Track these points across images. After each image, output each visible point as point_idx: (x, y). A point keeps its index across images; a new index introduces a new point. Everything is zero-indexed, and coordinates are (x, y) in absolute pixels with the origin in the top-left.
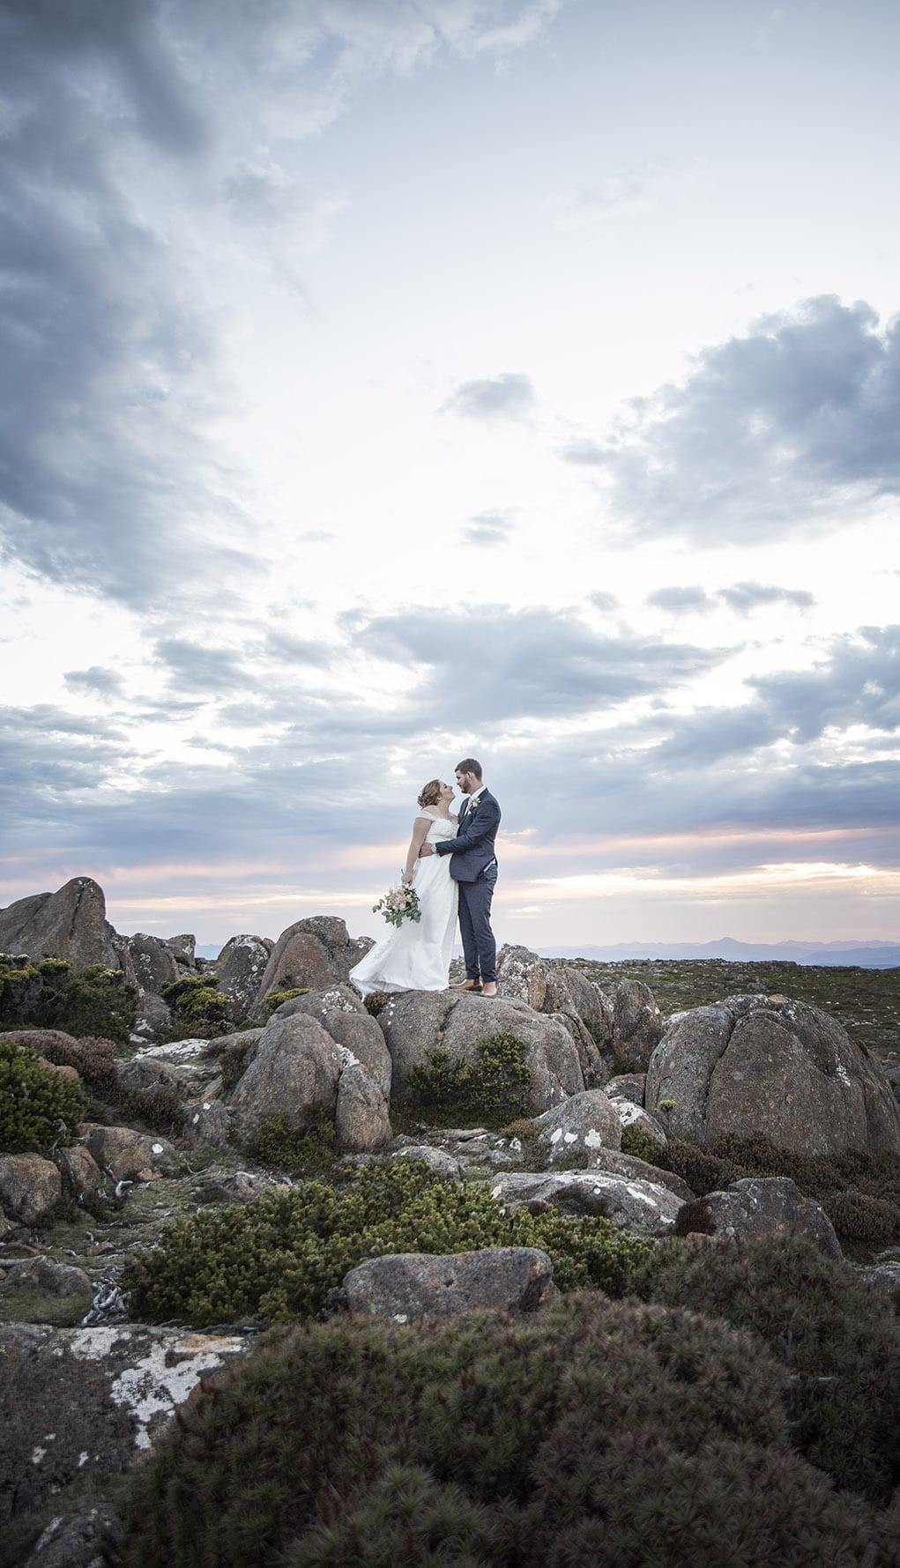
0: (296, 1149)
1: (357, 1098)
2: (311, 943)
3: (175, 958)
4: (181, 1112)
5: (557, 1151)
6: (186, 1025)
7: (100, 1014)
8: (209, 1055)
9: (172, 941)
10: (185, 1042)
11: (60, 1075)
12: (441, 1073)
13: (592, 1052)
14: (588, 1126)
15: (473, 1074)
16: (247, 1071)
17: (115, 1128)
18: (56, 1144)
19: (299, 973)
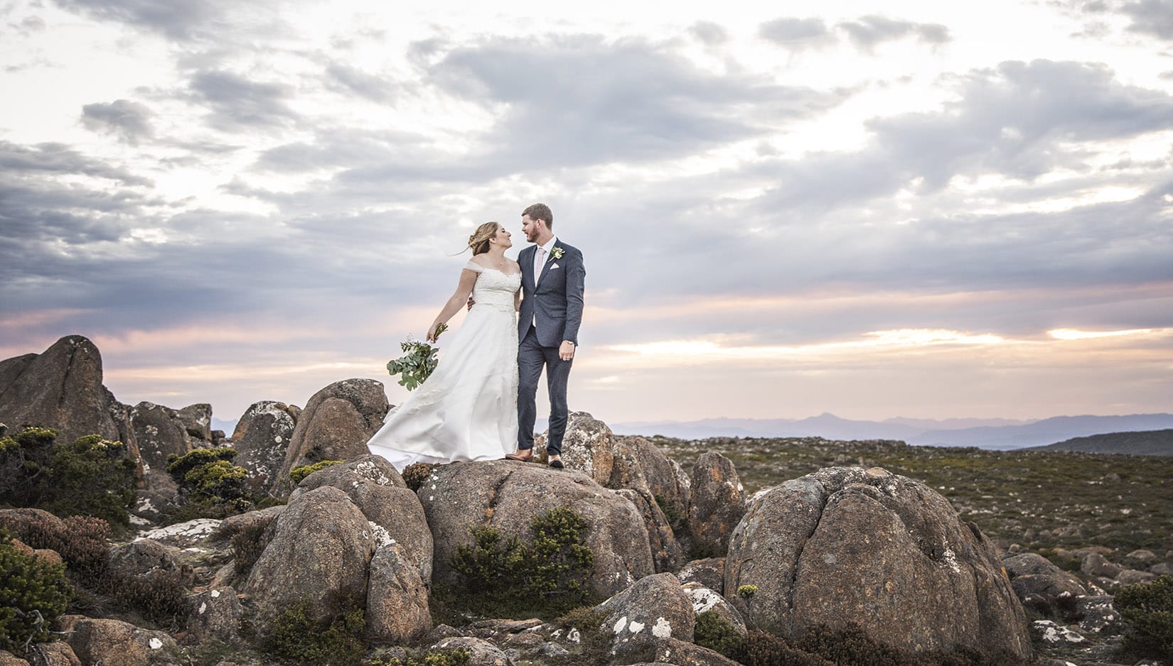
0: (319, 642)
1: (391, 582)
2: (343, 409)
3: (187, 430)
4: (186, 600)
5: (621, 642)
6: (196, 504)
7: (93, 492)
8: (219, 537)
9: (185, 411)
10: (193, 522)
11: (38, 560)
12: (490, 555)
13: (666, 534)
14: (656, 614)
15: (526, 556)
16: (264, 553)
17: (105, 620)
18: (30, 640)
19: (330, 444)
